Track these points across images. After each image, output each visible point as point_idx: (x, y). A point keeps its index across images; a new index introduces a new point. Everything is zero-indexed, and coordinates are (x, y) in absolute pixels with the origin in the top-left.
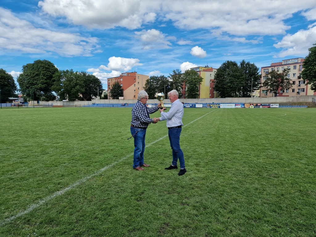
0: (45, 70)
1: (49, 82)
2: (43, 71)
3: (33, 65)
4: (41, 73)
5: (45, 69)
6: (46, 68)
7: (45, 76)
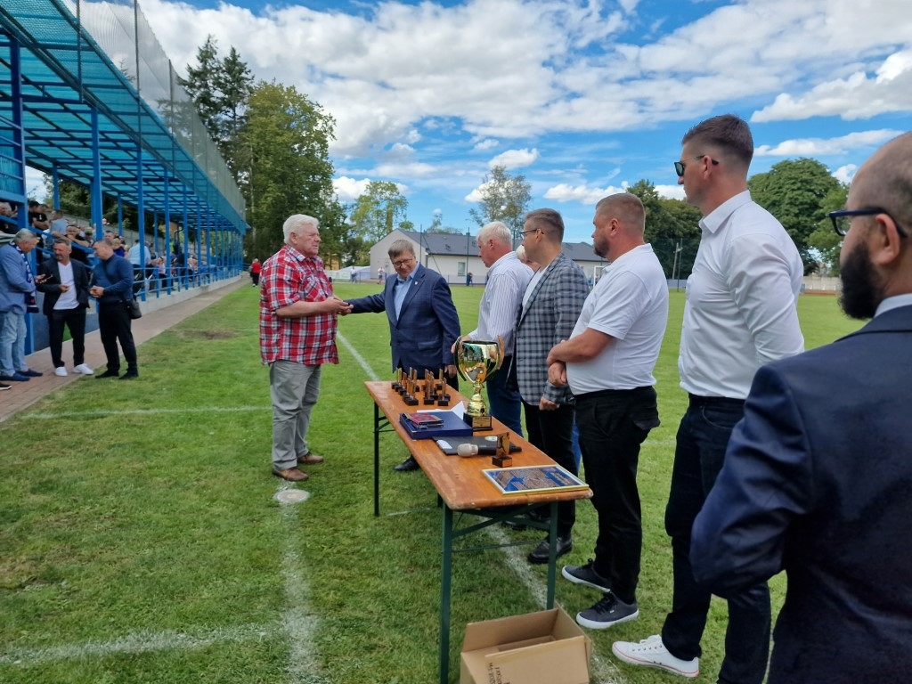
0: (799, 189)
1: (806, 221)
2: (793, 190)
3: (768, 176)
4: (787, 196)
5: (799, 185)
6: (802, 182)
7: (796, 205)
